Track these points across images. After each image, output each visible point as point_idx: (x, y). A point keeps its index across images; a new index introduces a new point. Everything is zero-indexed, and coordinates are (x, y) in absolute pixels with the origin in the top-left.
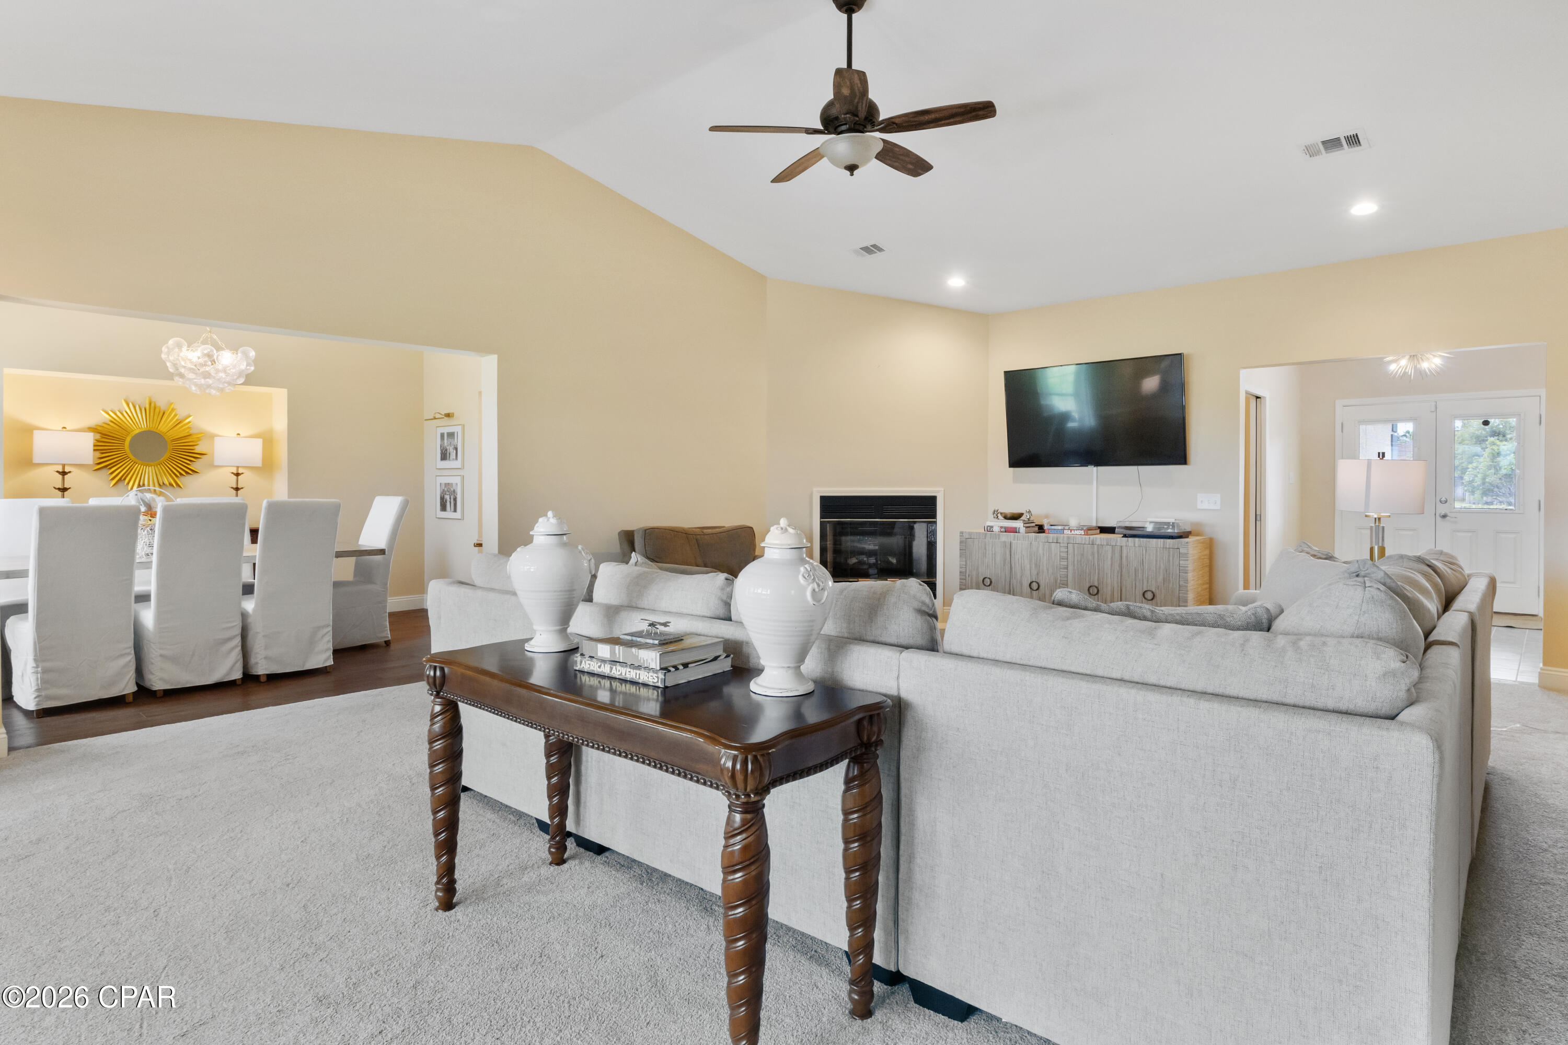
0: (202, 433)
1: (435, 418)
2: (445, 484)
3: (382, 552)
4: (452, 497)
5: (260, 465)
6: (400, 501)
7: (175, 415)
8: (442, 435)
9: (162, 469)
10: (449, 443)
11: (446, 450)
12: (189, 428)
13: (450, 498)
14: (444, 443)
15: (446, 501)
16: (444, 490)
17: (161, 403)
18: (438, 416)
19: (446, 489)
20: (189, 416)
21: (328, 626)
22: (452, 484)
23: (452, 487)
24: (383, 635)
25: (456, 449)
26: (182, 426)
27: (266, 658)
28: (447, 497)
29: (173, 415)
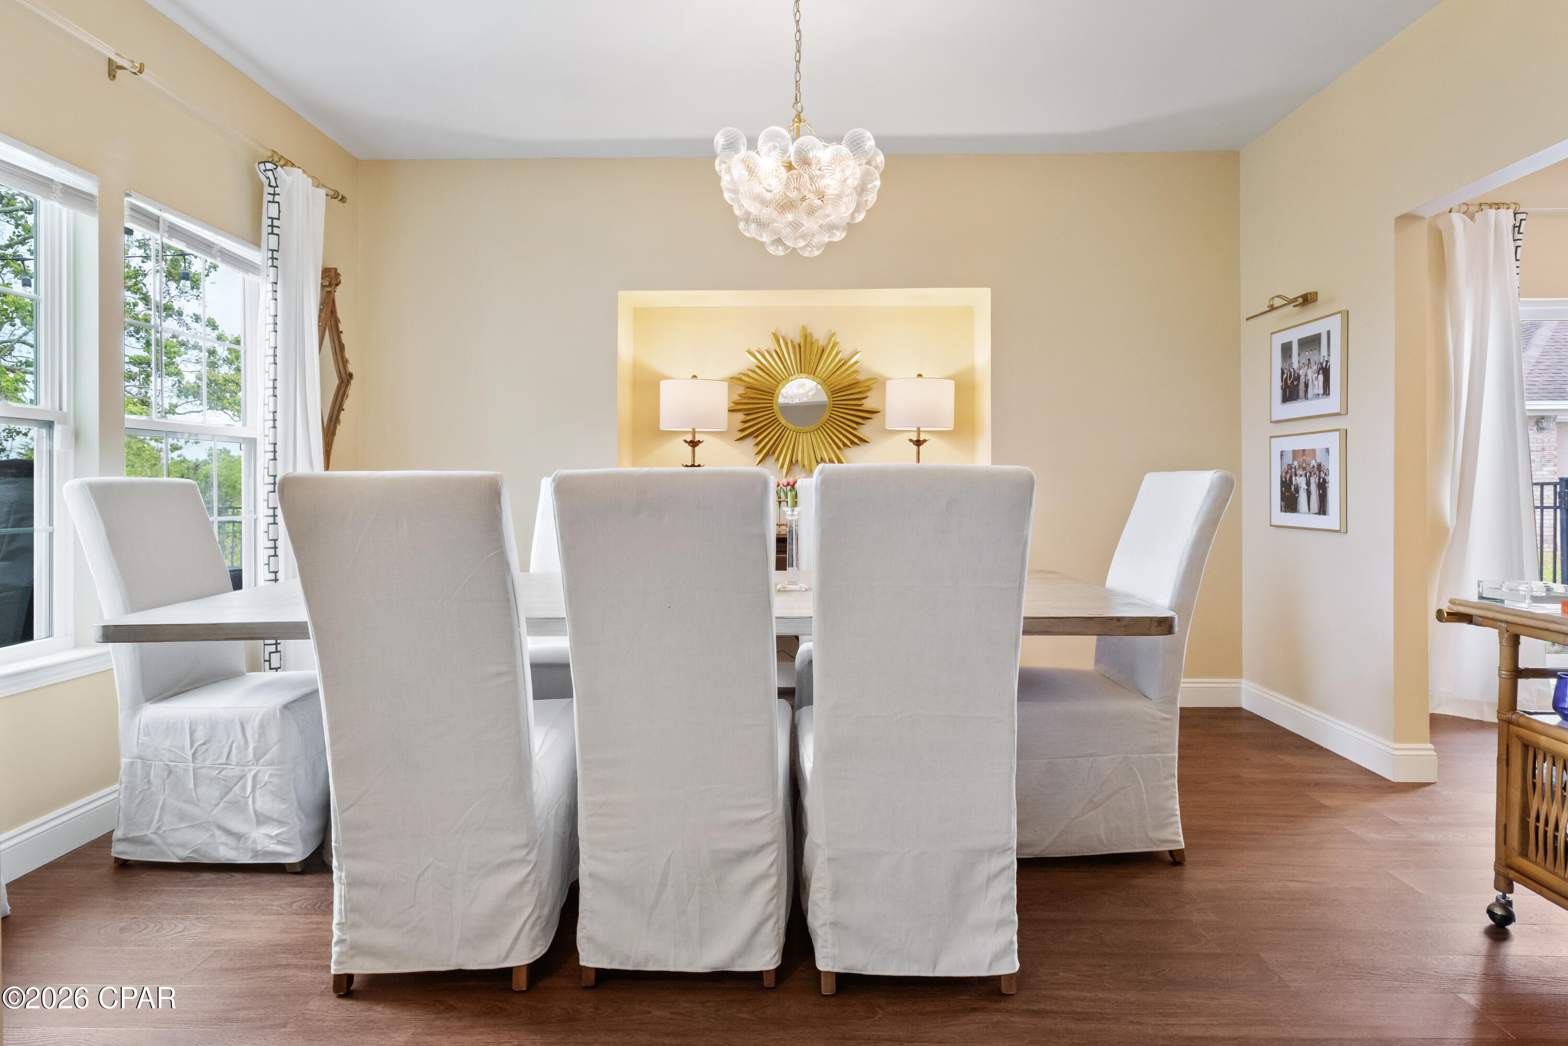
0: (873, 379)
1: (1272, 308)
2: (1294, 452)
3: (1164, 625)
4: (1313, 481)
5: (950, 427)
6: (1207, 485)
7: (837, 354)
8: (1286, 349)
9: (820, 437)
10: (1304, 360)
11: (1298, 378)
12: (855, 372)
13: (1308, 484)
14: (1291, 365)
15: (1297, 490)
16: (1290, 467)
17: (820, 336)
18: (1278, 302)
19: (1296, 463)
20: (857, 353)
21: (1005, 851)
22: (1314, 451)
23: (1314, 457)
24: (1166, 834)
25: (1325, 371)
26: (847, 370)
27: (834, 924)
28: (1301, 481)
29: (834, 353)
